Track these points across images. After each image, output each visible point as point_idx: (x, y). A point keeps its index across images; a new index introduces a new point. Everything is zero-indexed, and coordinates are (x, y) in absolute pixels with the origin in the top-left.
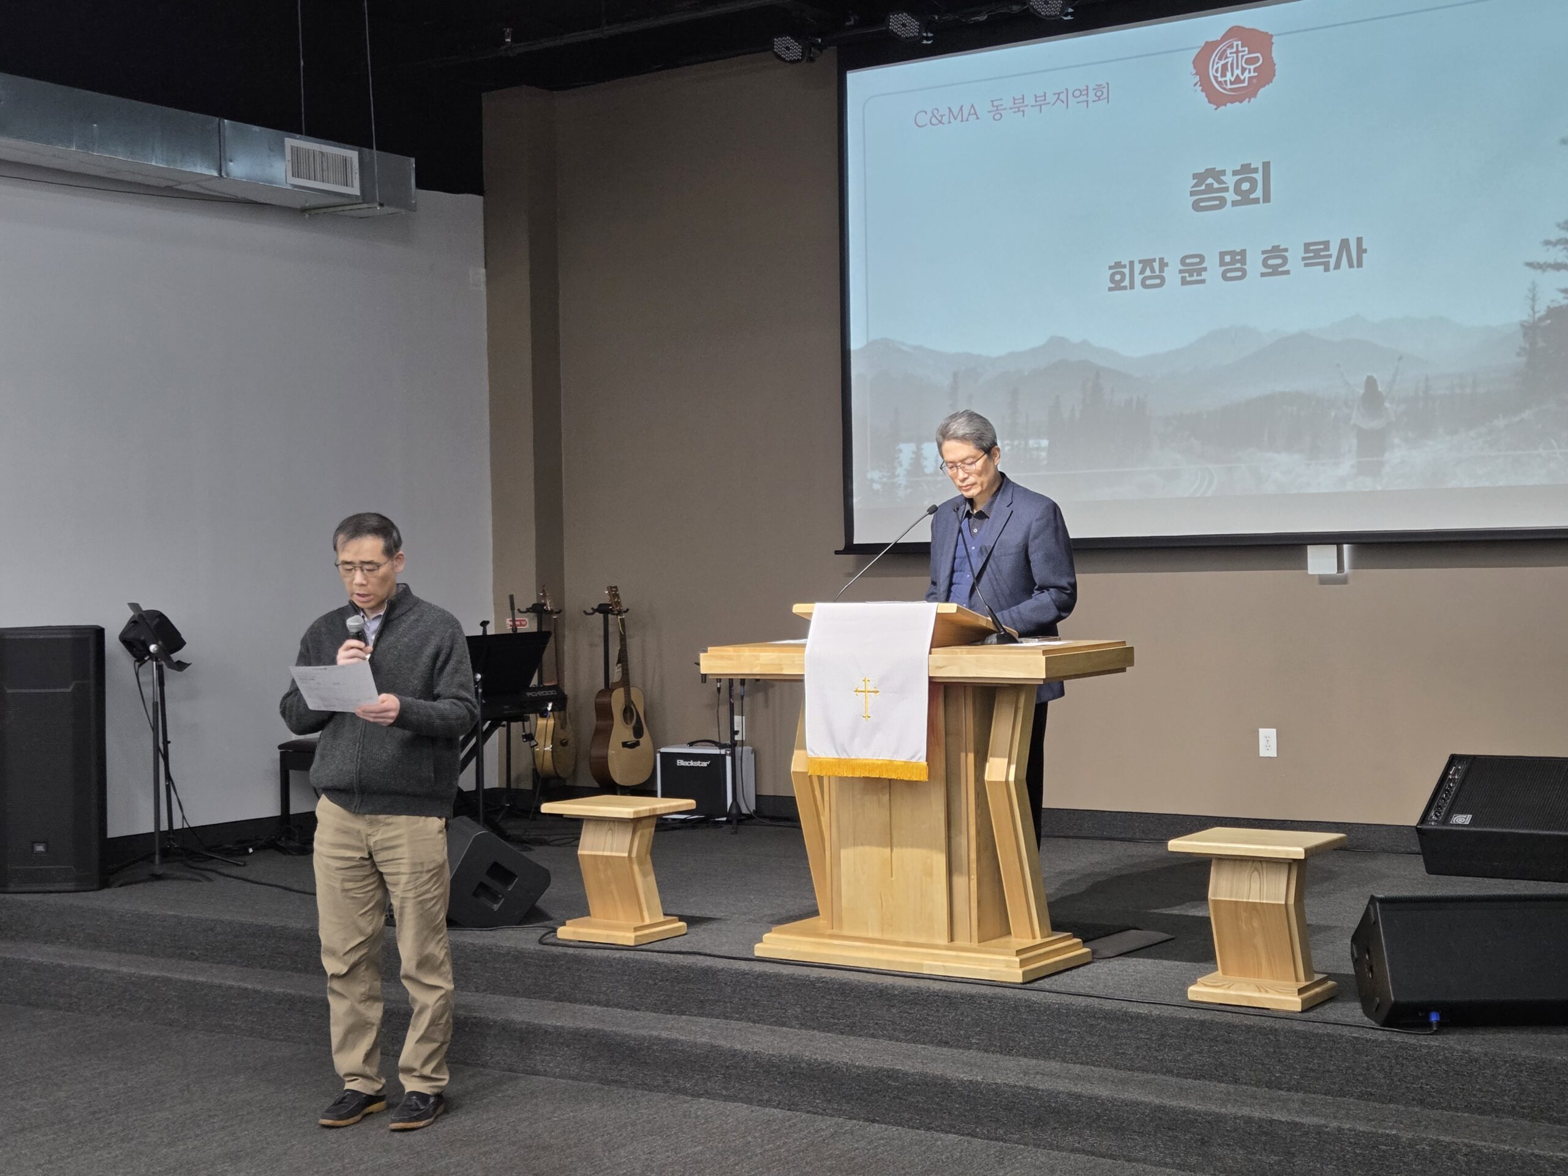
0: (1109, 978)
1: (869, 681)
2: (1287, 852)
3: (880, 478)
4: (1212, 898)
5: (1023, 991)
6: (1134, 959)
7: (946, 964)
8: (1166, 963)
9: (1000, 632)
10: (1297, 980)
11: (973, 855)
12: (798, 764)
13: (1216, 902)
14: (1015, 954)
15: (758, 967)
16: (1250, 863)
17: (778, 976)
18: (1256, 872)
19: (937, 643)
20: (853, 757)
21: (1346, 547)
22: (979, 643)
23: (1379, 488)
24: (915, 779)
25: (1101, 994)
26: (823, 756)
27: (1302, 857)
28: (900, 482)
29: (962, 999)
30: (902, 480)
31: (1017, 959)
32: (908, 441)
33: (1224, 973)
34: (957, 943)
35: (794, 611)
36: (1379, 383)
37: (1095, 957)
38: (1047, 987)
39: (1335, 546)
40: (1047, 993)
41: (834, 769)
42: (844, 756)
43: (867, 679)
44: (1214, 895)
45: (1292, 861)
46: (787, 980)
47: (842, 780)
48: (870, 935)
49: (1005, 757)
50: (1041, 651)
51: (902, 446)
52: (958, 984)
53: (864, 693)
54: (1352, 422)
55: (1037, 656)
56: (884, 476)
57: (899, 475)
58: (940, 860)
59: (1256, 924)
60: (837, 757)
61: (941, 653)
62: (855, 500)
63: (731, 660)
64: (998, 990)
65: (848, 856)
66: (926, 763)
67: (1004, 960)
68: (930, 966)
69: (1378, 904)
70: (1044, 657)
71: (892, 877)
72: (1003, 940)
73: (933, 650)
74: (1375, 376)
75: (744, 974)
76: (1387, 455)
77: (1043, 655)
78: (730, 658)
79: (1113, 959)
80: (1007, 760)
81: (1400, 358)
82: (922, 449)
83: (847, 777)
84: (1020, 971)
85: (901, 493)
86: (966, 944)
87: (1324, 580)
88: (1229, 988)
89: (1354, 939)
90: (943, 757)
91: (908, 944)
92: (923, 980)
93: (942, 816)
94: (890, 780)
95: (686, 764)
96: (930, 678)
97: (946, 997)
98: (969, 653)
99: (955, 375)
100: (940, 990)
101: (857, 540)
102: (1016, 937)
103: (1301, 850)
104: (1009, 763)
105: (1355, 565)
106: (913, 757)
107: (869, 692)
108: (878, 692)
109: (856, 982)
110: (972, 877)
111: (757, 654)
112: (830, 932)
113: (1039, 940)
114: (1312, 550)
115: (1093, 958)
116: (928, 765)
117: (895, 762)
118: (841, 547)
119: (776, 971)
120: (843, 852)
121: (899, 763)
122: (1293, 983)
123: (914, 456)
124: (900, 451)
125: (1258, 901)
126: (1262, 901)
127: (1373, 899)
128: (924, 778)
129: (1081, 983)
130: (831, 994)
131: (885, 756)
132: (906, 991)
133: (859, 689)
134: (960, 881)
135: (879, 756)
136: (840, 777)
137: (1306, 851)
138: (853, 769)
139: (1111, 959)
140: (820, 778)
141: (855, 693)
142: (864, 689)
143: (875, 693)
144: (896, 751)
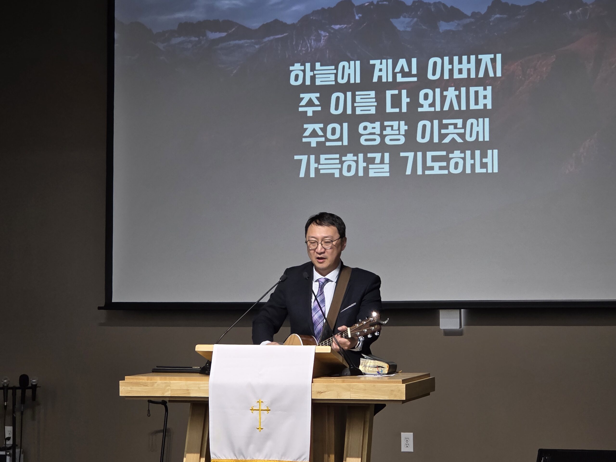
9: (350, 366)
19: (317, 374)
20: (248, 459)
21: (462, 310)
22: (338, 375)
26: (223, 458)
35: (196, 349)
39: (457, 310)
42: (241, 458)
43: (261, 401)
50: (401, 380)
53: (259, 411)
60: (235, 458)
61: (321, 382)
63: (147, 386)
73: (314, 379)
77: (403, 383)
80: (359, 459)
87: (448, 333)
96: (313, 400)
101: (115, 299)
106: (299, 458)
107: (262, 410)
108: (269, 410)
114: (442, 313)
118: (103, 305)
131: (275, 458)
133: (254, 408)
135: (270, 457)
141: (251, 411)
142: (258, 409)
143: (267, 411)
144: (284, 455)
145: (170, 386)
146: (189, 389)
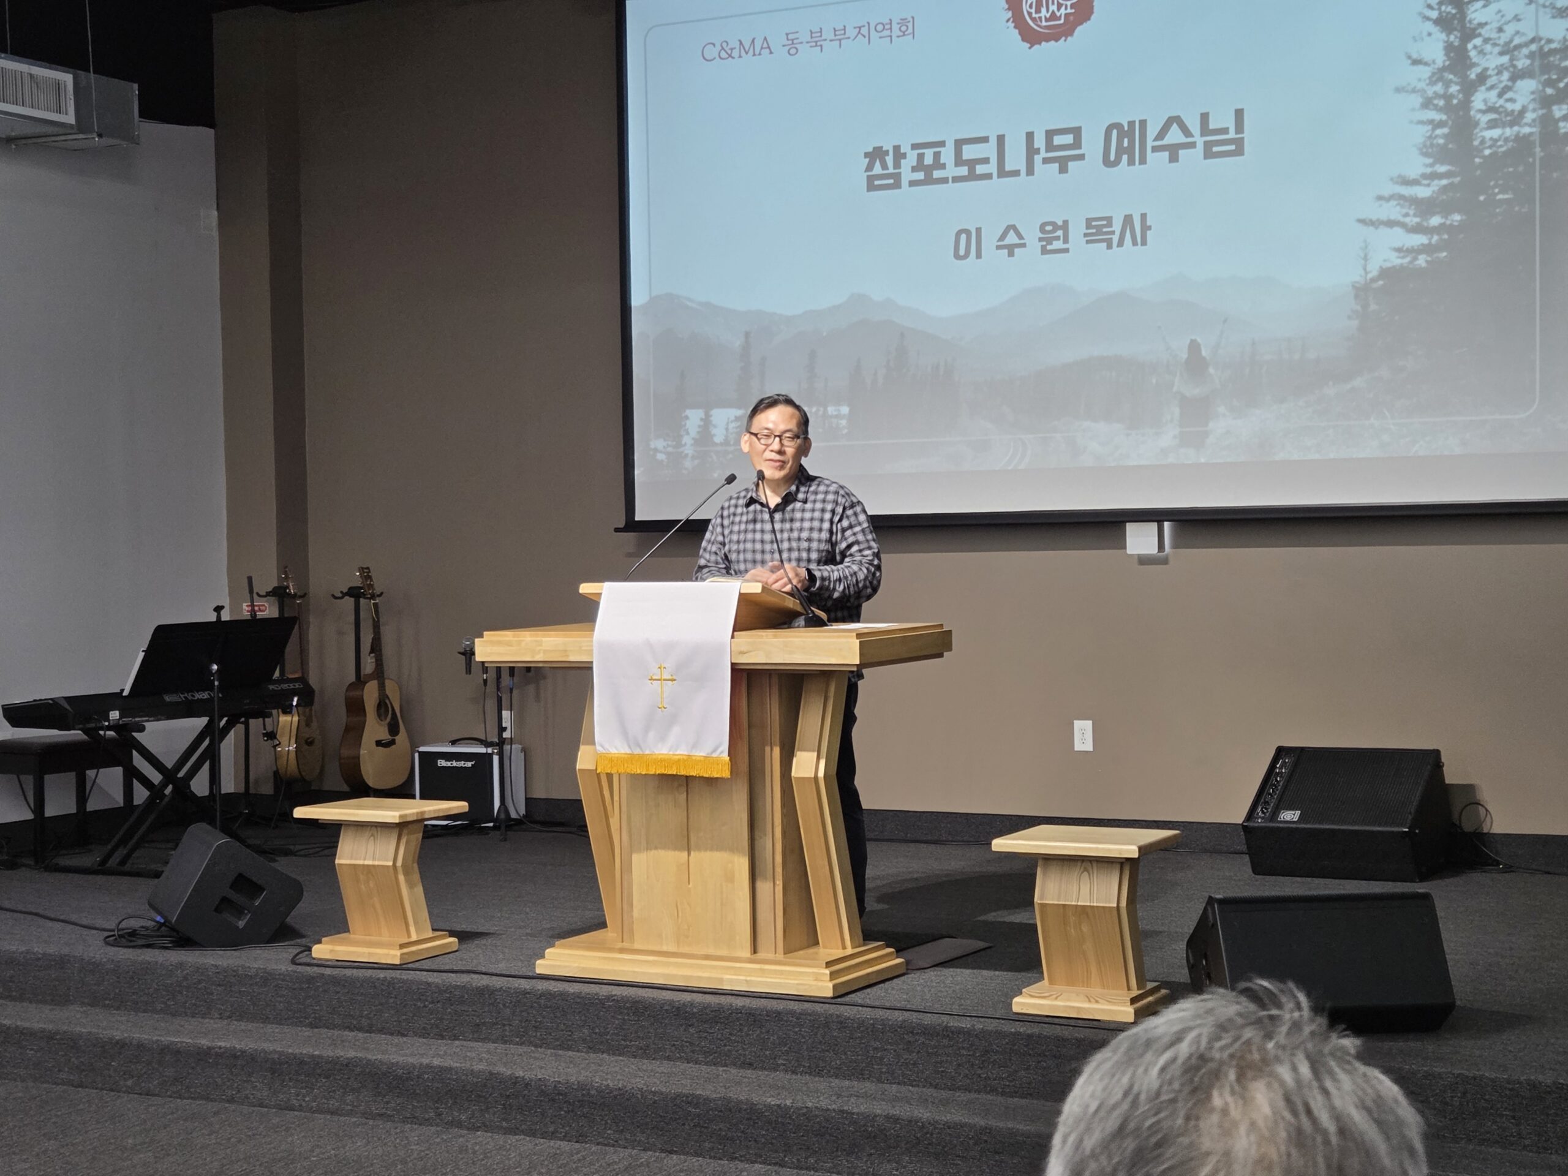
0: (926, 990)
1: (665, 668)
2: (1120, 851)
3: (664, 447)
4: (1039, 902)
5: (835, 1006)
6: (951, 970)
7: (748, 978)
8: (985, 973)
10: (1129, 989)
11: (779, 858)
12: (584, 760)
13: (1042, 905)
14: (824, 966)
15: (541, 986)
16: (1079, 864)
17: (563, 995)
18: (1085, 873)
19: (741, 625)
20: (647, 752)
21: (1166, 525)
22: (786, 626)
23: (1203, 460)
24: (716, 776)
25: (920, 1008)
26: (613, 751)
27: (1136, 856)
28: (686, 452)
29: (768, 1016)
30: (689, 450)
31: (827, 972)
32: (695, 406)
33: (1051, 982)
34: (761, 955)
35: (581, 591)
36: (1202, 347)
37: (909, 968)
38: (860, 1001)
39: (1156, 524)
40: (860, 1008)
41: (626, 765)
42: (637, 751)
43: (663, 666)
44: (1042, 898)
45: (1124, 860)
46: (573, 999)
47: (635, 777)
48: (665, 948)
49: (813, 751)
50: (855, 634)
51: (688, 412)
52: (762, 1000)
53: (660, 681)
54: (1175, 389)
55: (850, 640)
57: (685, 444)
58: (742, 864)
59: (1085, 928)
60: (629, 752)
61: (744, 637)
62: (636, 472)
63: (511, 646)
64: (807, 1005)
65: (640, 861)
66: (728, 758)
67: (813, 972)
68: (731, 981)
69: (1216, 906)
71: (689, 884)
72: (811, 951)
73: (735, 633)
74: (1199, 340)
75: (525, 993)
76: (1211, 425)
77: (857, 638)
78: (509, 644)
79: (928, 970)
80: (815, 754)
81: (1225, 321)
82: (711, 416)
83: (640, 774)
84: (830, 985)
85: (688, 464)
86: (771, 956)
87: (1144, 560)
88: (1056, 998)
89: (1190, 943)
90: (746, 750)
91: (707, 957)
92: (724, 997)
93: (745, 817)
94: (687, 777)
95: (449, 764)
96: (733, 665)
97: (750, 1014)
98: (775, 637)
99: (747, 335)
100: (744, 1006)
101: (639, 517)
102: (825, 947)
103: (1135, 848)
104: (818, 758)
105: (1175, 545)
106: (714, 751)
107: (665, 680)
109: (651, 1000)
110: (778, 882)
111: (538, 639)
112: (620, 945)
113: (849, 951)
114: (1130, 528)
115: (907, 969)
116: (730, 760)
117: (694, 758)
118: (622, 525)
119: (561, 989)
120: (635, 857)
121: (698, 758)
122: (1125, 991)
123: (702, 423)
124: (687, 418)
125: (1088, 904)
126: (1092, 904)
127: (1211, 901)
128: (726, 774)
129: (897, 996)
130: (621, 1013)
131: (682, 751)
132: (706, 1008)
133: (654, 677)
134: (764, 887)
135: (676, 751)
136: (631, 774)
137: (1140, 849)
138: (647, 767)
139: (926, 971)
140: (610, 776)
141: (650, 681)
142: (659, 678)
143: (672, 682)
144: (694, 746)
145: (541, 645)
146: (569, 650)
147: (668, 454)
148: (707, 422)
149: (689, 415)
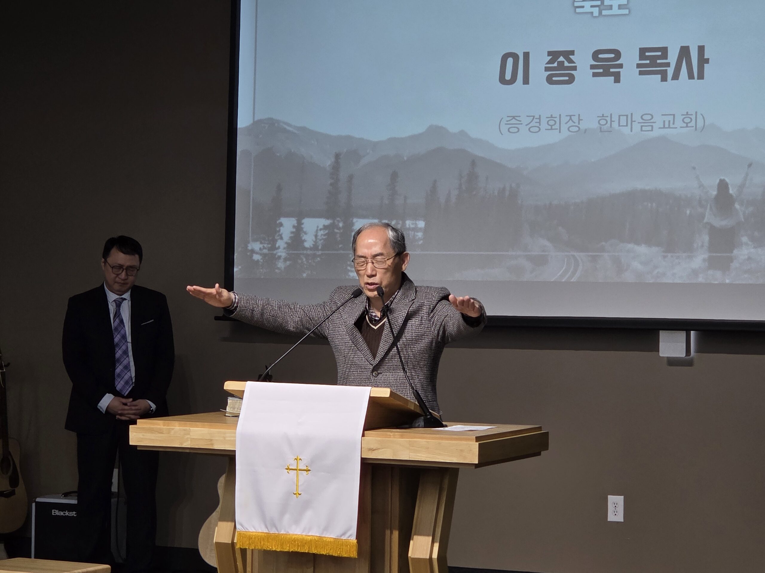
1: (300, 459)
3: (260, 249)
9: (426, 415)
12: (221, 534)
19: (370, 425)
20: (282, 532)
21: (692, 333)
22: (407, 426)
23: (727, 281)
24: (344, 555)
26: (251, 530)
28: (279, 254)
30: (282, 253)
32: (288, 215)
35: (226, 388)
36: (730, 186)
39: (685, 332)
41: (262, 543)
42: (273, 531)
43: (299, 458)
47: (268, 553)
49: (428, 535)
50: (474, 435)
51: (283, 220)
53: (296, 471)
54: (706, 220)
55: (469, 440)
56: (264, 248)
57: (279, 248)
60: (266, 531)
61: (374, 436)
62: (235, 270)
63: (162, 433)
66: (355, 541)
70: (477, 443)
73: (365, 432)
74: (727, 180)
76: (735, 252)
77: (477, 439)
78: (160, 432)
80: (431, 538)
81: (750, 165)
82: (303, 224)
83: (275, 552)
85: (281, 265)
87: (672, 362)
95: (62, 513)
96: (363, 459)
98: (402, 437)
99: (337, 156)
104: (433, 542)
105: (699, 350)
106: (344, 534)
107: (300, 470)
108: (309, 470)
111: (188, 428)
114: (663, 335)
116: (357, 542)
117: (325, 539)
121: (329, 540)
123: (294, 230)
124: (281, 225)
128: (354, 554)
131: (315, 533)
133: (290, 467)
135: (309, 533)
136: (265, 551)
138: (282, 545)
140: (244, 552)
141: (287, 470)
142: (296, 468)
143: (307, 472)
144: (326, 529)
145: (189, 434)
146: (212, 438)
147: (264, 255)
148: (298, 230)
149: (283, 222)
